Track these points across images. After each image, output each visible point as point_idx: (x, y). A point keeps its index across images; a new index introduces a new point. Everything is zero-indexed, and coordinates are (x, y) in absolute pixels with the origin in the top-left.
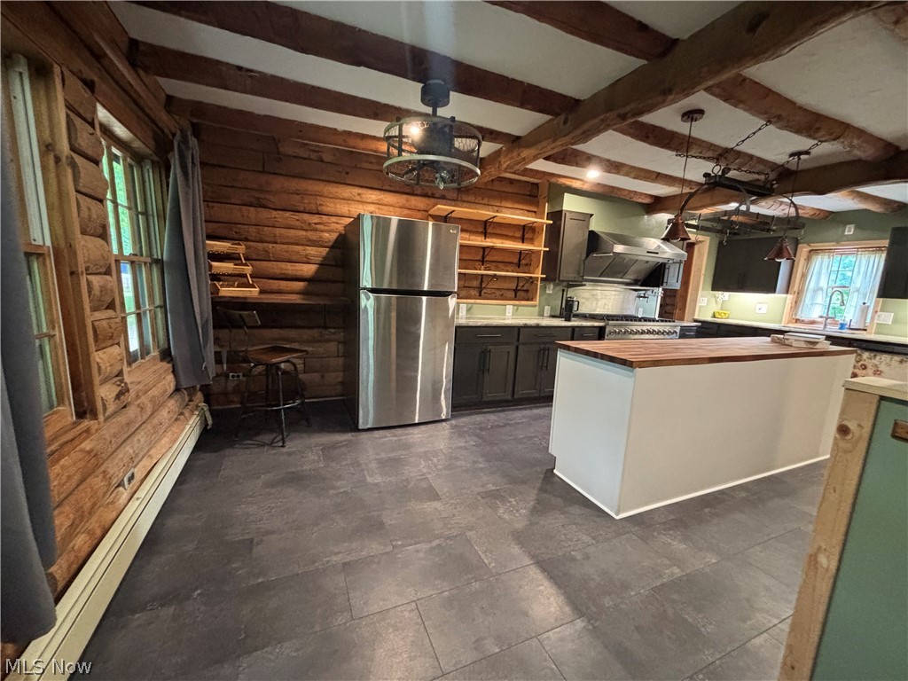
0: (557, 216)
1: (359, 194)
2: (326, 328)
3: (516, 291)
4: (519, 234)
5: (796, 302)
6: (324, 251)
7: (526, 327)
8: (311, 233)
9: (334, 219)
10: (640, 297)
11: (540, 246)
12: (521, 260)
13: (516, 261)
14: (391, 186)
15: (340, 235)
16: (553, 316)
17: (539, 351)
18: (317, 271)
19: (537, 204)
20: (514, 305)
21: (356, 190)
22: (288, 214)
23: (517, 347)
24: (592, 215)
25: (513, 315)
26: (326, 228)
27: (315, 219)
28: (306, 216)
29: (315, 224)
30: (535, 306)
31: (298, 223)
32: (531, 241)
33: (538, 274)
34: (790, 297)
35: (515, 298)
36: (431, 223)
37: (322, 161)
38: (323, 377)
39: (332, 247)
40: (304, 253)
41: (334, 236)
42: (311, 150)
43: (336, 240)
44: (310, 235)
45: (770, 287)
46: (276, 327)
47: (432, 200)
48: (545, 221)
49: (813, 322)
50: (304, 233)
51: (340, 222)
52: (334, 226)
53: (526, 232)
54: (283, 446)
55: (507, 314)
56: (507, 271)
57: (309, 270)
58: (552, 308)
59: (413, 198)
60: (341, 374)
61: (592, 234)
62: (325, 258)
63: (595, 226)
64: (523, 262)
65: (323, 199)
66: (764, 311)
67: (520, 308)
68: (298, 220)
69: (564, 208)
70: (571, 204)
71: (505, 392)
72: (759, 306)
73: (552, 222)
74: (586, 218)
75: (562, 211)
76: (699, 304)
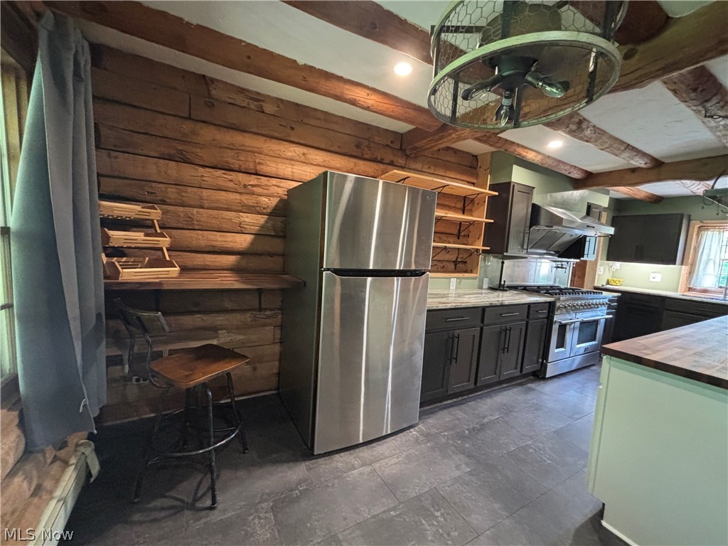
0: (504, 189)
1: (304, 154)
2: (260, 310)
3: (456, 262)
4: (460, 205)
6: (262, 219)
8: (248, 196)
9: (274, 181)
10: (557, 267)
11: (480, 217)
12: (461, 231)
13: (456, 232)
15: (281, 200)
16: (492, 289)
17: (501, 333)
18: (252, 243)
19: (477, 176)
20: (457, 278)
21: (300, 150)
22: (219, 173)
23: (482, 329)
24: (534, 188)
25: (456, 288)
26: (265, 192)
27: (253, 180)
28: (241, 177)
29: (253, 186)
30: (475, 278)
31: (231, 185)
32: (471, 213)
33: (479, 246)
34: (685, 269)
35: (456, 270)
37: (263, 112)
38: (255, 369)
39: (270, 214)
40: (237, 220)
41: (273, 202)
42: (252, 99)
43: (276, 206)
44: (244, 198)
45: (669, 258)
46: (198, 312)
47: (382, 166)
48: (487, 191)
50: (238, 196)
51: (282, 185)
52: (274, 190)
53: (465, 203)
55: (451, 288)
56: (449, 243)
57: (242, 241)
58: (490, 280)
59: (361, 162)
60: (277, 363)
61: (534, 205)
62: (262, 227)
63: (537, 199)
64: (462, 234)
65: (262, 156)
66: (658, 279)
67: (463, 280)
68: (231, 181)
69: (513, 180)
70: (519, 176)
71: (469, 381)
72: (653, 275)
73: (497, 194)
74: (529, 190)
75: (510, 183)
76: (598, 273)
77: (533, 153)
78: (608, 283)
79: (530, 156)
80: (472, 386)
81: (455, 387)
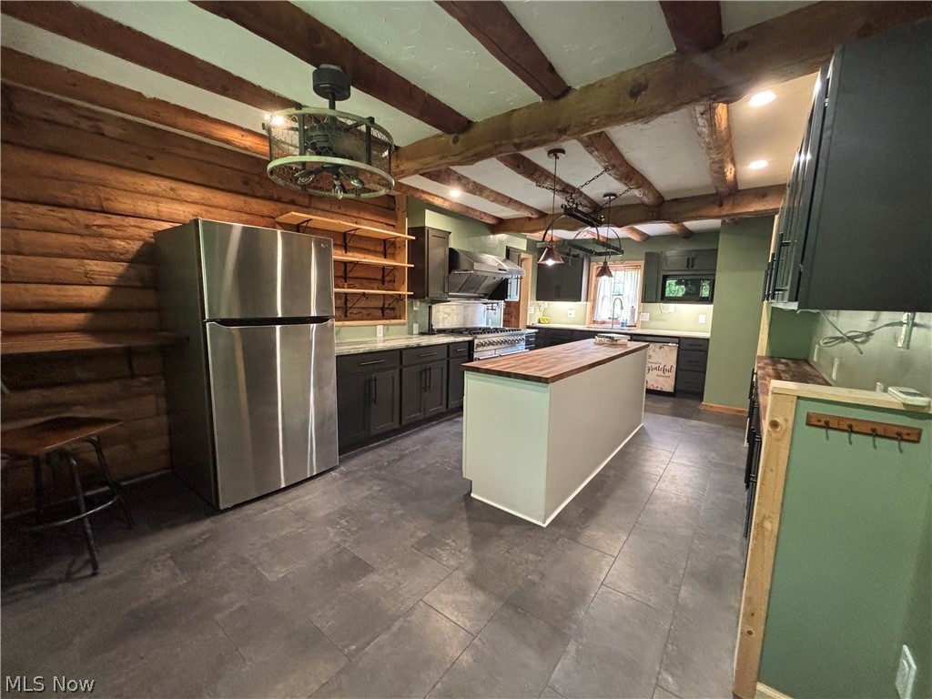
0: (419, 232)
1: (172, 189)
2: (133, 376)
3: (383, 309)
4: (380, 249)
5: (593, 308)
6: (120, 268)
7: (408, 348)
8: (92, 240)
9: (132, 221)
10: (489, 310)
11: (402, 262)
12: (385, 277)
13: (380, 277)
14: (221, 182)
15: (146, 244)
16: (422, 334)
17: (421, 372)
18: (110, 296)
19: (395, 218)
20: (384, 325)
21: (165, 184)
22: (43, 209)
23: (401, 371)
24: (450, 233)
25: (384, 336)
26: (120, 233)
27: (99, 219)
28: (79, 215)
29: (99, 226)
30: (404, 324)
31: (65, 224)
32: (393, 256)
33: (405, 292)
34: (589, 304)
35: (383, 317)
36: (279, 232)
37: (103, 135)
38: (134, 448)
39: (131, 261)
40: (81, 270)
41: (135, 246)
42: (80, 116)
43: (139, 251)
44: (89, 242)
45: (576, 297)
46: (35, 387)
47: (280, 205)
48: (406, 236)
49: (603, 323)
50: (77, 240)
51: (143, 225)
52: (132, 231)
53: (387, 247)
54: (94, 574)
55: (378, 335)
56: (373, 289)
57: (95, 294)
58: (419, 325)
59: (253, 201)
60: (166, 438)
61: (451, 250)
62: (121, 276)
63: (453, 244)
64: (387, 279)
65: (108, 190)
66: (573, 316)
67: (391, 327)
68: (65, 220)
69: (426, 225)
70: (432, 221)
71: (393, 421)
72: (569, 312)
73: (414, 238)
74: (445, 235)
75: (424, 227)
76: (529, 312)
77: (440, 199)
78: (539, 322)
79: (438, 202)
80: (397, 426)
81: (378, 428)
